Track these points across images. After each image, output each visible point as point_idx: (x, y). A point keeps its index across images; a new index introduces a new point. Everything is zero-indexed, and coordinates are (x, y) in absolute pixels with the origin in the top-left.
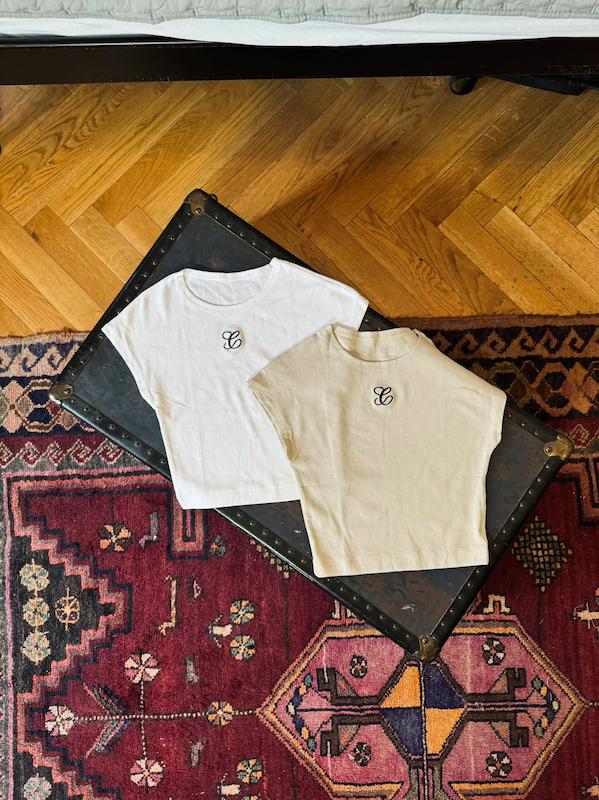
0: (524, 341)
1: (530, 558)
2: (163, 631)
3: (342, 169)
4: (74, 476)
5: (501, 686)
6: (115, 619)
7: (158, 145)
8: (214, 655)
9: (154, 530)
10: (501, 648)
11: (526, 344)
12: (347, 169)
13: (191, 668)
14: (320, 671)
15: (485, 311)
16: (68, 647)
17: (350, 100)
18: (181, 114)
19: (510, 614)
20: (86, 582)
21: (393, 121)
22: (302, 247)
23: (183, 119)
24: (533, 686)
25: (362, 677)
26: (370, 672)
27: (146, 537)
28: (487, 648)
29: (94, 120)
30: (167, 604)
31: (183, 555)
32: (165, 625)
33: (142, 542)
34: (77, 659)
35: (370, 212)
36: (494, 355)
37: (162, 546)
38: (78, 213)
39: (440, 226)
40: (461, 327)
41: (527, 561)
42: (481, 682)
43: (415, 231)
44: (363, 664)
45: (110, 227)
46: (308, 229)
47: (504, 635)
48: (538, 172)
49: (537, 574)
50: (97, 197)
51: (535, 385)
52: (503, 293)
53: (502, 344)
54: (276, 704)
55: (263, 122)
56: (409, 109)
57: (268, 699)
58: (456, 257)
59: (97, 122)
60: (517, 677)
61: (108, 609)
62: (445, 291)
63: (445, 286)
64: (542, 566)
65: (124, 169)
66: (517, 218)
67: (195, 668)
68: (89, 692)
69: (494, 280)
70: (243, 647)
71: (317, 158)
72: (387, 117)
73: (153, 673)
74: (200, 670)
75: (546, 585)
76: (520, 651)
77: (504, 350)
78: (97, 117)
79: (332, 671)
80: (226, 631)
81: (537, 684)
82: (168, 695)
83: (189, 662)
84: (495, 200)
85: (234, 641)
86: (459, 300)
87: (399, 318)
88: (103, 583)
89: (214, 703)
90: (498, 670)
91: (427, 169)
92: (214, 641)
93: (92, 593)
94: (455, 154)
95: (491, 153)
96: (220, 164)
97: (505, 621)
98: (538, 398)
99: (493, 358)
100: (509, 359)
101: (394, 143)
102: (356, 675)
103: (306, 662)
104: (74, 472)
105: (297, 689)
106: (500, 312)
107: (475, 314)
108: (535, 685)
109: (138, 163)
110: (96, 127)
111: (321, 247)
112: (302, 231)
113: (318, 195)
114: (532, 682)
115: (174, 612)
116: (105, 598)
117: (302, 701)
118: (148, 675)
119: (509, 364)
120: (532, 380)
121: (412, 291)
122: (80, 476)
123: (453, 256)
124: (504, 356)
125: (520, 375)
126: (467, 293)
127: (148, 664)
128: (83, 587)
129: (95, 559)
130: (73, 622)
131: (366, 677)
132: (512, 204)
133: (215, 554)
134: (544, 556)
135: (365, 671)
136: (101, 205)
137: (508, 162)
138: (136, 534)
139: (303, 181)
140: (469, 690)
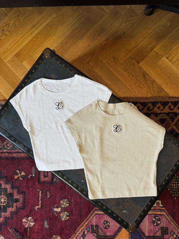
0: (170, 106)
1: (171, 187)
2: (36, 209)
3: (104, 43)
4: (6, 152)
5: (159, 234)
6: (19, 204)
7: (38, 34)
8: (54, 219)
9: (33, 172)
10: (159, 220)
11: (171, 108)
12: (106, 43)
13: (46, 223)
14: (92, 226)
15: (156, 95)
16: (2, 214)
17: (108, 17)
18: (47, 23)
19: (163, 207)
20: (9, 190)
21: (123, 25)
22: (89, 71)
23: (47, 25)
24: (171, 234)
25: (108, 229)
26: (111, 227)
27: (31, 175)
28: (154, 219)
29: (16, 25)
30: (38, 199)
31: (44, 182)
32: (37, 207)
33: (29, 177)
34: (6, 218)
35: (114, 58)
36: (159, 112)
37: (36, 179)
38: (9, 58)
39: (140, 64)
40: (147, 101)
41: (170, 188)
42: (151, 232)
43: (131, 65)
44: (108, 224)
45: (20, 63)
46: (91, 64)
47: (160, 215)
48: (176, 44)
49: (173, 193)
50: (16, 52)
51: (174, 123)
52: (162, 88)
53: (162, 107)
54: (76, 237)
55: (76, 26)
56: (129, 21)
57: (73, 235)
58: (146, 75)
59: (17, 25)
60: (165, 231)
61: (17, 201)
62: (141, 88)
63: (141, 86)
64: (175, 190)
65: (26, 42)
66: (169, 61)
67: (47, 223)
68: (10, 230)
69: (159, 84)
70: (65, 216)
71: (95, 39)
72: (121, 24)
73: (32, 224)
74: (49, 224)
75: (176, 197)
76: (166, 221)
77: (163, 110)
78: (17, 24)
79: (97, 226)
80: (59, 210)
81: (172, 233)
82: (38, 232)
83: (45, 221)
84: (160, 55)
85: (62, 214)
86: (146, 91)
87: (124, 97)
88: (15, 191)
89: (54, 236)
90: (157, 228)
91: (135, 43)
92: (54, 213)
93: (11, 195)
94: (146, 37)
95: (159, 37)
96: (60, 41)
97: (161, 210)
98: (175, 128)
99: (159, 113)
100: (164, 113)
101: (123, 33)
102: (106, 228)
103: (87, 222)
104: (6, 151)
105: (84, 232)
106: (161, 96)
107: (152, 96)
108: (172, 234)
109: (31, 40)
110: (16, 27)
111: (96, 71)
112: (89, 65)
113: (95, 52)
114: (170, 233)
115: (40, 202)
116: (16, 196)
117: (85, 236)
118: (31, 225)
119: (165, 115)
120: (173, 121)
121: (129, 87)
122: (8, 153)
123: (145, 75)
124: (163, 112)
125: (168, 119)
126: (149, 89)
127: (31, 221)
128: (8, 192)
129: (12, 183)
130: (4, 205)
131: (109, 229)
132: (167, 56)
133: (55, 182)
134: (176, 186)
135: (109, 226)
136: (18, 55)
137: (165, 41)
138: (27, 174)
139: (90, 47)
140: (147, 234)
